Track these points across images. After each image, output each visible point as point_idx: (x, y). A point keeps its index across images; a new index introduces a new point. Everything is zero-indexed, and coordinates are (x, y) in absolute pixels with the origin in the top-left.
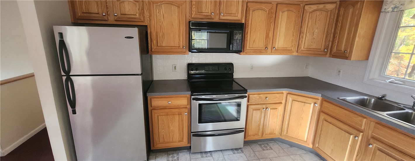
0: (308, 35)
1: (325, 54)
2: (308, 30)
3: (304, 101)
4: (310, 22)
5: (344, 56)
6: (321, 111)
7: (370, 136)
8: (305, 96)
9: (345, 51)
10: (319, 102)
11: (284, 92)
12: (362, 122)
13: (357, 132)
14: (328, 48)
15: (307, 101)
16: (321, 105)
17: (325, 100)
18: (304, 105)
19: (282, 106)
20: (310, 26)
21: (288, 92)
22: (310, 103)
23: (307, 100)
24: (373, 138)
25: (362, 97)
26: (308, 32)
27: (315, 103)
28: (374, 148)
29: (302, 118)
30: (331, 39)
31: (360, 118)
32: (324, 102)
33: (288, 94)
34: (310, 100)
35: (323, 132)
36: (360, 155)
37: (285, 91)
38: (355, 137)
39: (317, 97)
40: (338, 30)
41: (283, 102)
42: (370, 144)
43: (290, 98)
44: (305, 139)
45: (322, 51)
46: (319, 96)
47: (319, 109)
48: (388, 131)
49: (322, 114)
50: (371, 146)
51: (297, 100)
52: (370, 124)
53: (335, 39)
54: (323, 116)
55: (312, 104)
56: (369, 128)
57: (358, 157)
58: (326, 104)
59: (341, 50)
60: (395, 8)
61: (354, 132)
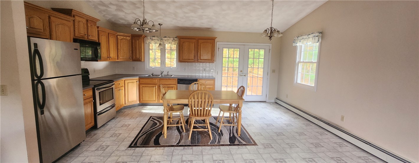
0: (122, 50)
1: (130, 60)
2: (121, 48)
3: (133, 82)
4: (122, 44)
5: (139, 60)
7: (159, 84)
9: (139, 58)
10: (138, 80)
12: (156, 81)
14: (131, 57)
17: (140, 78)
20: (122, 46)
21: (124, 79)
27: (136, 81)
33: (124, 81)
35: (143, 92)
38: (155, 87)
40: (134, 49)
41: (124, 85)
43: (126, 82)
44: (136, 100)
45: (129, 58)
46: (137, 78)
47: (139, 83)
48: (163, 80)
49: (140, 85)
51: (130, 82)
53: (133, 53)
56: (158, 82)
58: (141, 80)
60: (149, 43)
61: (154, 85)
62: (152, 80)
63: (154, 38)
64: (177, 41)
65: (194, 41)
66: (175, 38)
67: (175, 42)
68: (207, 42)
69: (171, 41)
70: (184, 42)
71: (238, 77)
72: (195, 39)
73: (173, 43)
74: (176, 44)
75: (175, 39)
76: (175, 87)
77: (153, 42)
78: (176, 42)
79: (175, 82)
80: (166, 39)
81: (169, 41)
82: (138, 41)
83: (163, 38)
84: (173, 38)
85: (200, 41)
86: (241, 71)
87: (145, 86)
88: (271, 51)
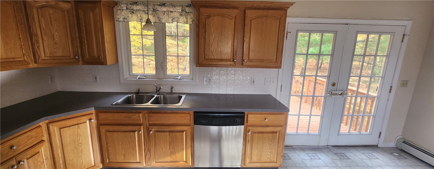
0: (45, 38)
1: (77, 62)
2: (43, 32)
3: (77, 123)
4: (43, 22)
5: (100, 61)
6: (99, 125)
7: (148, 125)
8: (75, 116)
9: (99, 57)
10: (94, 116)
11: (41, 124)
12: (139, 117)
13: (138, 127)
14: (78, 54)
15: (80, 122)
16: (97, 118)
17: (100, 111)
18: (78, 128)
19: (46, 144)
20: (44, 27)
21: (47, 121)
22: (84, 122)
23: (80, 120)
24: (151, 125)
25: (127, 96)
26: (44, 35)
27: (90, 120)
28: (153, 132)
29: (81, 143)
30: (79, 45)
31: (137, 115)
32: (100, 114)
33: (48, 125)
34: (83, 119)
35: (109, 144)
36: (146, 144)
37: (43, 123)
38: (139, 131)
39: (90, 111)
40: (84, 34)
41: (46, 137)
42: (150, 131)
43: (54, 129)
44: (93, 164)
45: (72, 59)
46: (92, 110)
47: (96, 123)
48: (157, 115)
49: (101, 127)
50: (151, 132)
51: (67, 126)
52: (145, 116)
53: (83, 44)
54: (103, 129)
55: (88, 122)
56: (146, 120)
57: (145, 146)
58: (102, 116)
59: (95, 56)
60: (124, 19)
61: (136, 128)
62: (130, 115)
63: (135, 7)
64: (191, 14)
65: (235, 12)
66: (187, 6)
67: (187, 18)
68: (266, 16)
69: (176, 15)
70: (209, 17)
71: (325, 97)
72: (236, 8)
73: (183, 19)
74: (190, 21)
75: (187, 9)
76: (189, 132)
77: (134, 16)
78: (189, 17)
79: (188, 119)
80: (164, 9)
81: (172, 14)
82: (91, 15)
83: (159, 8)
84: (182, 6)
85: (250, 14)
86: (334, 85)
87: (111, 130)
88: (406, 38)
